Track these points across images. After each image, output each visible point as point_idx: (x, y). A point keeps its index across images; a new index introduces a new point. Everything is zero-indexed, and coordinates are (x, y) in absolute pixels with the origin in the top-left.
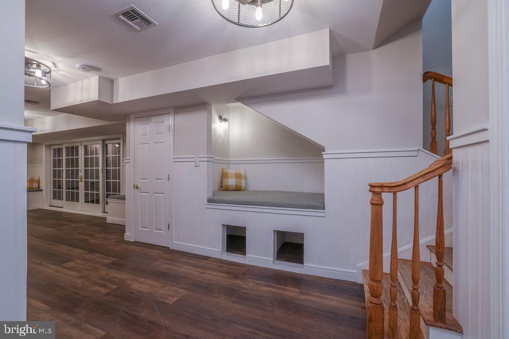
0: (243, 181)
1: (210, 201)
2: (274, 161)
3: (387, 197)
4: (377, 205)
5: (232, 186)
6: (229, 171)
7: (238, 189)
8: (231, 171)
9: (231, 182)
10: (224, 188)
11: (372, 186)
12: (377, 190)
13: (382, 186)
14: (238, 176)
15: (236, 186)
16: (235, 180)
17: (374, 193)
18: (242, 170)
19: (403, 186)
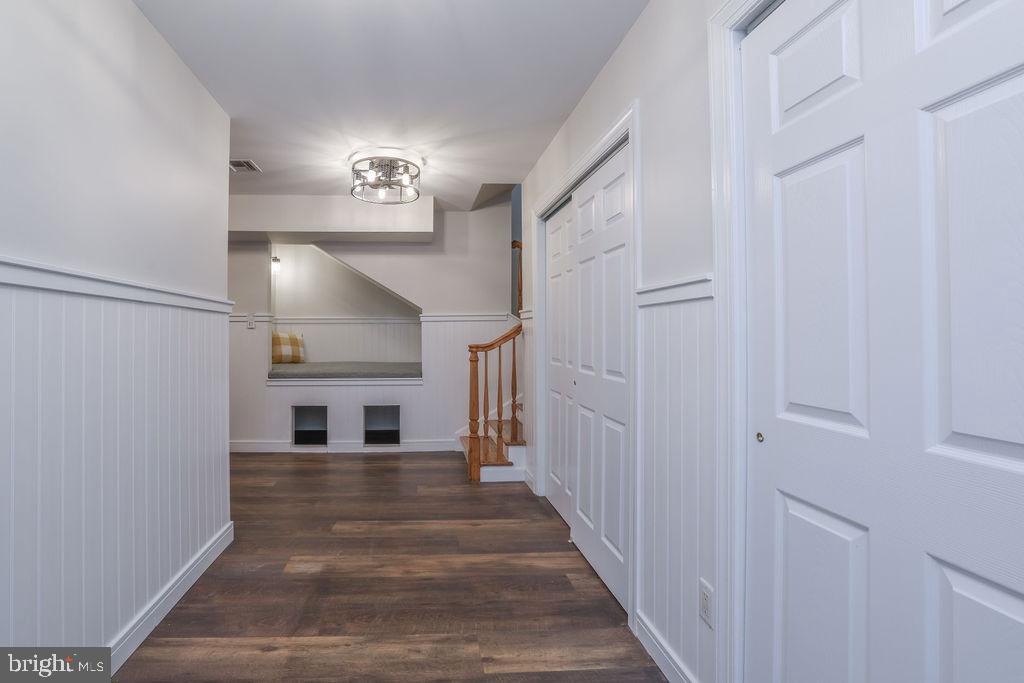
0: (301, 349)
1: (272, 376)
2: (352, 321)
3: (481, 355)
4: (474, 361)
5: (288, 356)
6: (281, 335)
7: (295, 360)
8: (283, 334)
9: (286, 350)
10: (277, 360)
11: (470, 347)
12: (474, 349)
13: (477, 347)
14: (294, 342)
15: (293, 356)
16: (290, 347)
17: (472, 352)
18: (297, 332)
19: (490, 346)
